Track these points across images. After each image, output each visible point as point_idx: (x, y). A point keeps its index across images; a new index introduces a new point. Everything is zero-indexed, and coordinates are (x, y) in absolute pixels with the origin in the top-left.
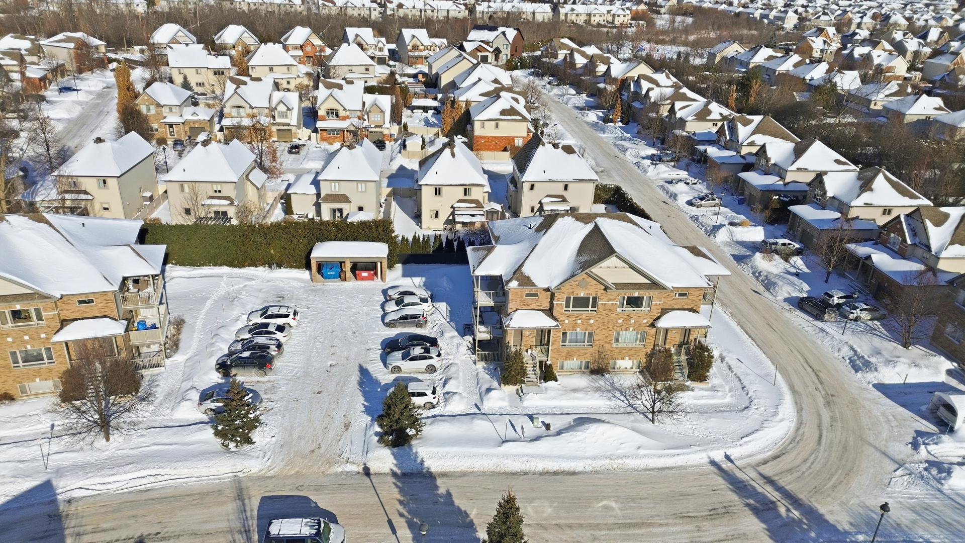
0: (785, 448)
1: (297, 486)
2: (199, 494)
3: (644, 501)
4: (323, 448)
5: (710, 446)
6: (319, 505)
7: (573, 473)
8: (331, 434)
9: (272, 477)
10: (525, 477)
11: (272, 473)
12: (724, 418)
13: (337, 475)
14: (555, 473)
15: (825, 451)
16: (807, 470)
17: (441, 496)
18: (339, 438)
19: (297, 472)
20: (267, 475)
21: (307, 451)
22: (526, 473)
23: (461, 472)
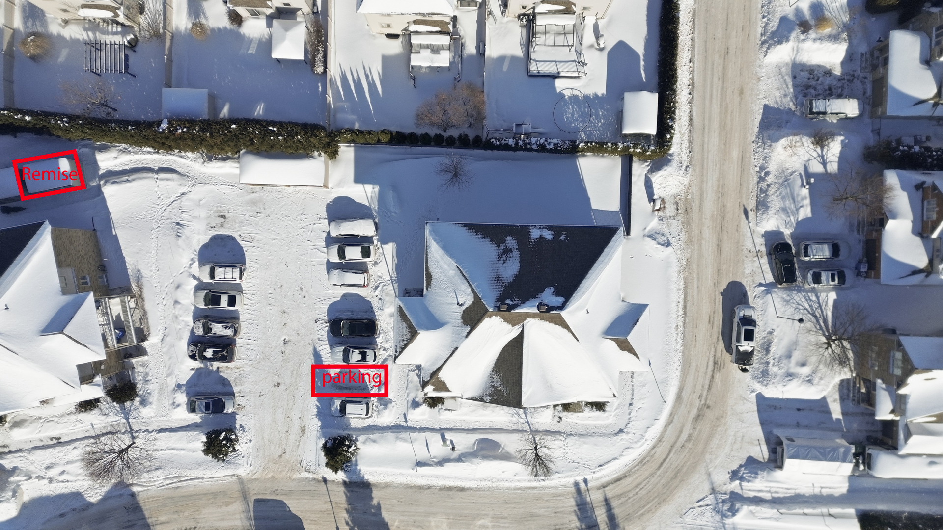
0: (631, 470)
1: (273, 490)
2: (212, 493)
3: (503, 520)
4: (287, 453)
5: (571, 473)
6: (291, 509)
7: (462, 489)
8: (292, 438)
9: (256, 480)
10: (428, 491)
11: (255, 477)
12: (596, 445)
13: (300, 480)
14: (450, 489)
15: (660, 476)
16: (634, 495)
17: (373, 507)
18: (298, 443)
19: (273, 477)
20: (253, 478)
21: (277, 456)
22: (429, 487)
23: (385, 483)
